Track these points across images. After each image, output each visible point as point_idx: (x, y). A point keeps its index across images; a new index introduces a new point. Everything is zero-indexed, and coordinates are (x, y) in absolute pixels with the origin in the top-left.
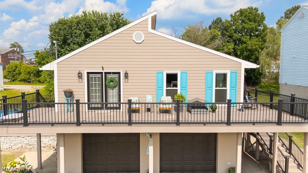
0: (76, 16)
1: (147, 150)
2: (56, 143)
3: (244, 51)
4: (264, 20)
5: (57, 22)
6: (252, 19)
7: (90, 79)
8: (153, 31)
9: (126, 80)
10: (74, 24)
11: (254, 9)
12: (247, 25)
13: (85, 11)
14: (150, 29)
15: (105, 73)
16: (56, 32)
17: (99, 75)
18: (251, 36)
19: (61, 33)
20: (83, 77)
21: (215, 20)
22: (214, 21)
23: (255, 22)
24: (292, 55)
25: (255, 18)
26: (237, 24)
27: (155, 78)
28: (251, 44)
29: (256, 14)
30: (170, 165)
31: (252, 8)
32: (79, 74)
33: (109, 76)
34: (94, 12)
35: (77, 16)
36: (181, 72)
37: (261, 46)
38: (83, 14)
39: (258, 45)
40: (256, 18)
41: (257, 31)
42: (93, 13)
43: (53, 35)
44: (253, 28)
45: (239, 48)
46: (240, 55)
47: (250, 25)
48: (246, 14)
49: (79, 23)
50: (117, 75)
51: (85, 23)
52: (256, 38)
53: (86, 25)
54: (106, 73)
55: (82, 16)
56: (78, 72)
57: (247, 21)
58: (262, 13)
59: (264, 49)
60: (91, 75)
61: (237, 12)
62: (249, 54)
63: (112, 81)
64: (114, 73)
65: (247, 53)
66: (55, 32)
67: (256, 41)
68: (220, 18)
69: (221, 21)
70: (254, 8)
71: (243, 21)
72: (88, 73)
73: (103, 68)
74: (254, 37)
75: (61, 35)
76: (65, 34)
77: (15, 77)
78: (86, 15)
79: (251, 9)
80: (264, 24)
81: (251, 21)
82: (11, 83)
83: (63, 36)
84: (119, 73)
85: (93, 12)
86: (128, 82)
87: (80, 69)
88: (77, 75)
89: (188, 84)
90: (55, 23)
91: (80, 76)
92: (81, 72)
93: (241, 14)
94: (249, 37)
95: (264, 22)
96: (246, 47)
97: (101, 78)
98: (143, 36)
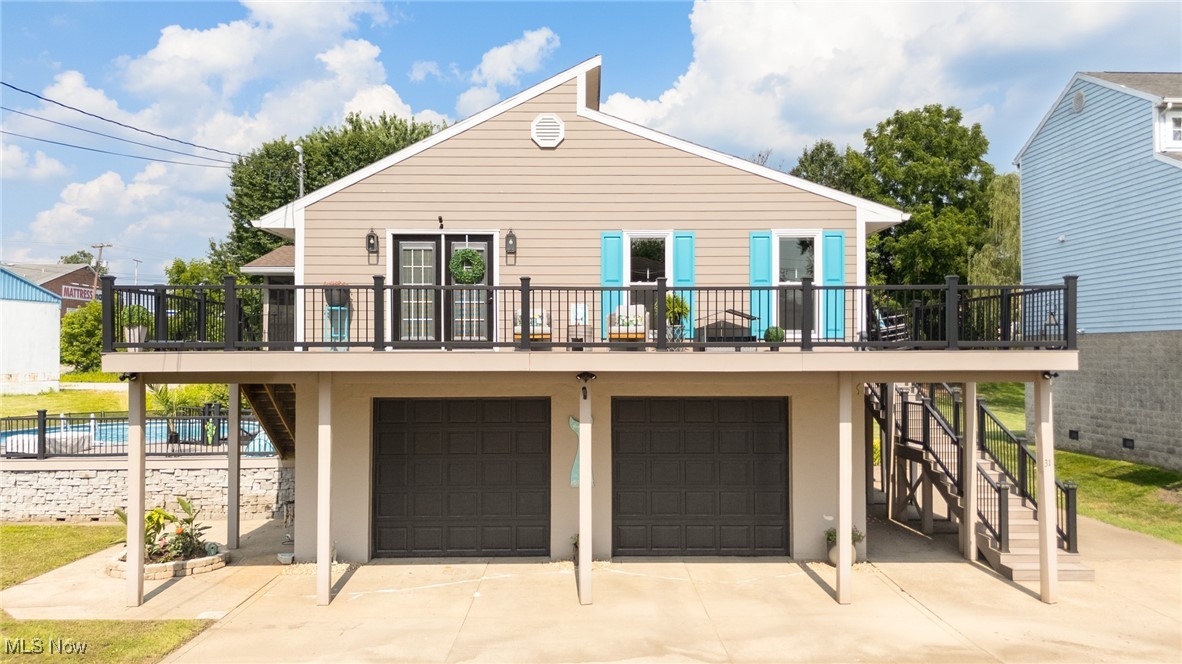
0: (323, 133)
1: (574, 475)
2: (274, 493)
3: (914, 256)
4: (984, 151)
5: (257, 153)
6: (939, 146)
7: (401, 252)
8: (591, 114)
9: (511, 259)
10: (317, 157)
11: (945, 113)
12: (925, 166)
13: (357, 116)
14: (582, 109)
15: (448, 237)
16: (254, 185)
17: (430, 245)
18: (938, 204)
19: (271, 188)
20: (381, 250)
21: (809, 153)
22: (805, 154)
23: (950, 155)
24: (1055, 236)
25: (949, 142)
26: (889, 162)
27: (597, 252)
28: (940, 229)
29: (952, 131)
30: (645, 526)
31: (938, 110)
32: (370, 237)
33: (458, 247)
34: (388, 120)
35: (327, 130)
36: (674, 233)
37: (975, 239)
38: (349, 127)
39: (963, 234)
40: (955, 141)
41: (960, 188)
42: (385, 123)
43: (246, 195)
44: (943, 175)
45: (898, 246)
46: (904, 268)
47: (933, 165)
48: (917, 130)
49: (336, 154)
50: (482, 246)
51: (356, 153)
52: (956, 210)
53: (360, 160)
54: (450, 238)
55: (346, 132)
56: (368, 232)
57: (921, 153)
58: (977, 127)
59: (986, 246)
60: (404, 245)
61: (889, 123)
62: (934, 266)
63: (469, 263)
64: (473, 238)
65: (924, 261)
66: (251, 183)
67: (959, 222)
68: (829, 146)
69: (831, 154)
70: (945, 109)
71: (908, 154)
72: (397, 238)
73: (441, 220)
74: (949, 208)
75: (273, 193)
76: (285, 191)
77: (93, 354)
78: (360, 128)
79: (935, 111)
80: (981, 164)
81: (935, 154)
82: (79, 376)
83: (277, 198)
84: (488, 238)
85: (383, 118)
86: (514, 265)
87: (375, 225)
88: (364, 243)
89: (697, 270)
90: (253, 155)
91: (372, 245)
92: (377, 232)
93: (900, 128)
94: (930, 205)
95: (984, 158)
96: (922, 242)
97: (434, 253)
98: (562, 127)
